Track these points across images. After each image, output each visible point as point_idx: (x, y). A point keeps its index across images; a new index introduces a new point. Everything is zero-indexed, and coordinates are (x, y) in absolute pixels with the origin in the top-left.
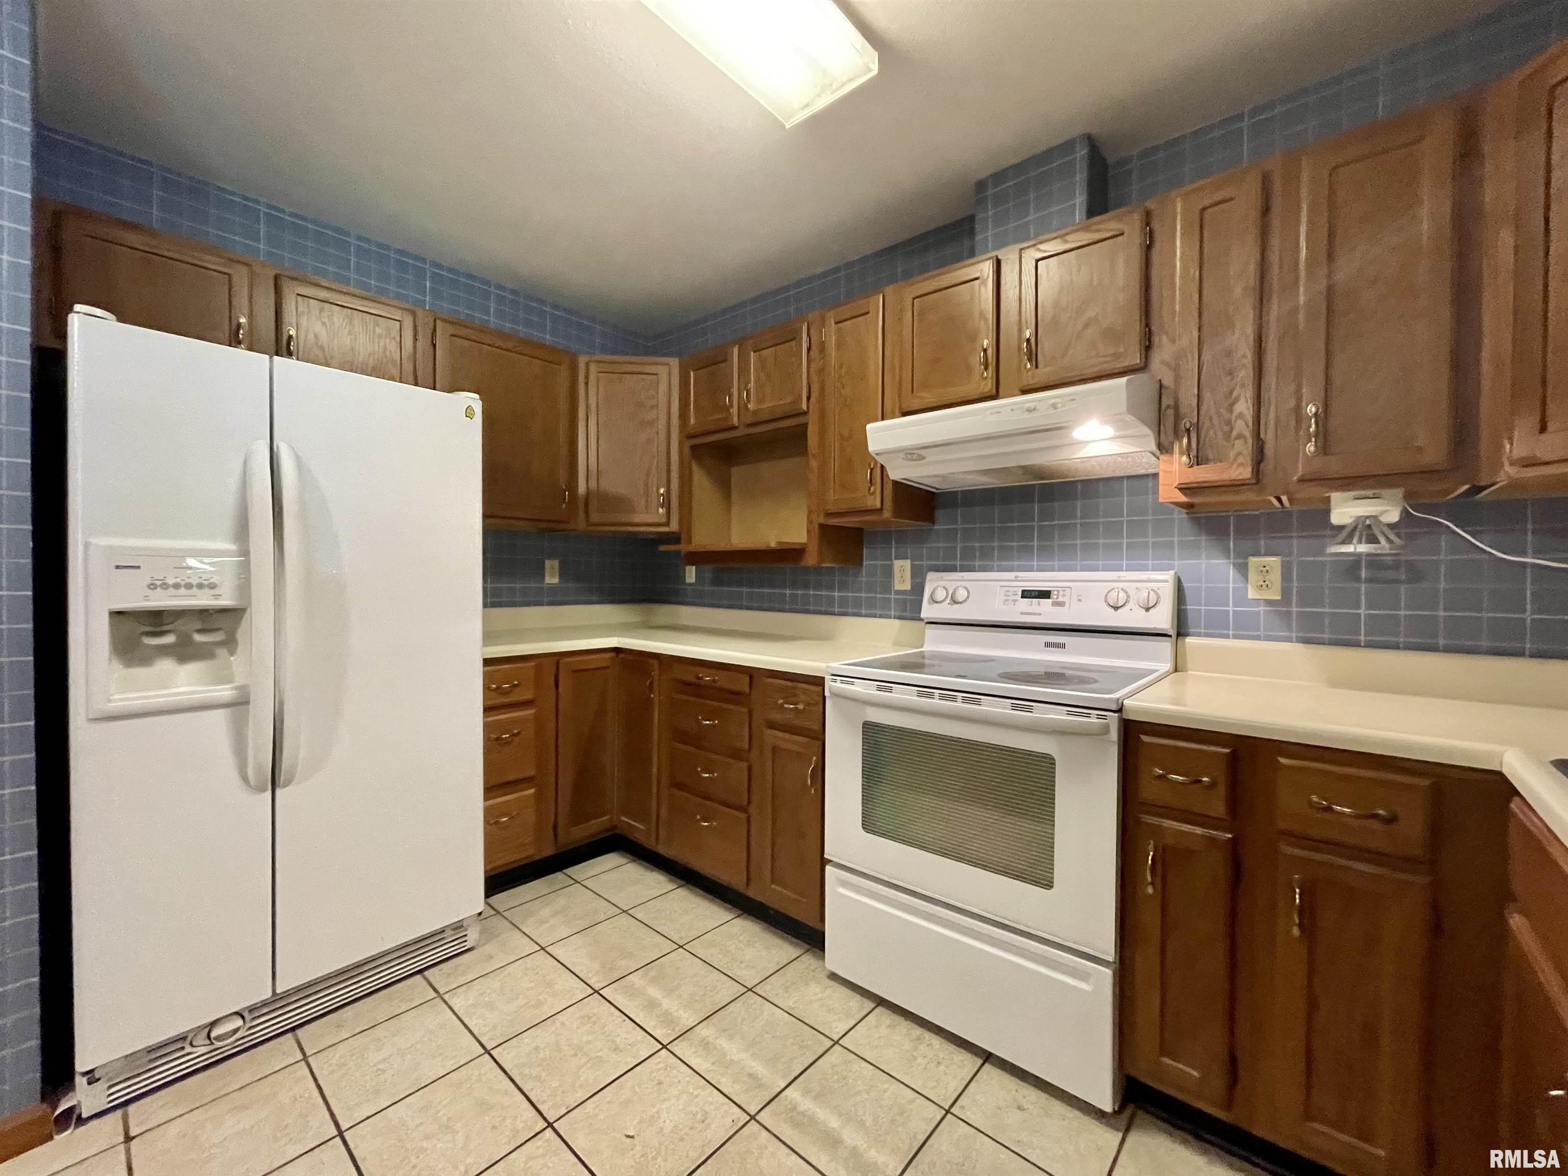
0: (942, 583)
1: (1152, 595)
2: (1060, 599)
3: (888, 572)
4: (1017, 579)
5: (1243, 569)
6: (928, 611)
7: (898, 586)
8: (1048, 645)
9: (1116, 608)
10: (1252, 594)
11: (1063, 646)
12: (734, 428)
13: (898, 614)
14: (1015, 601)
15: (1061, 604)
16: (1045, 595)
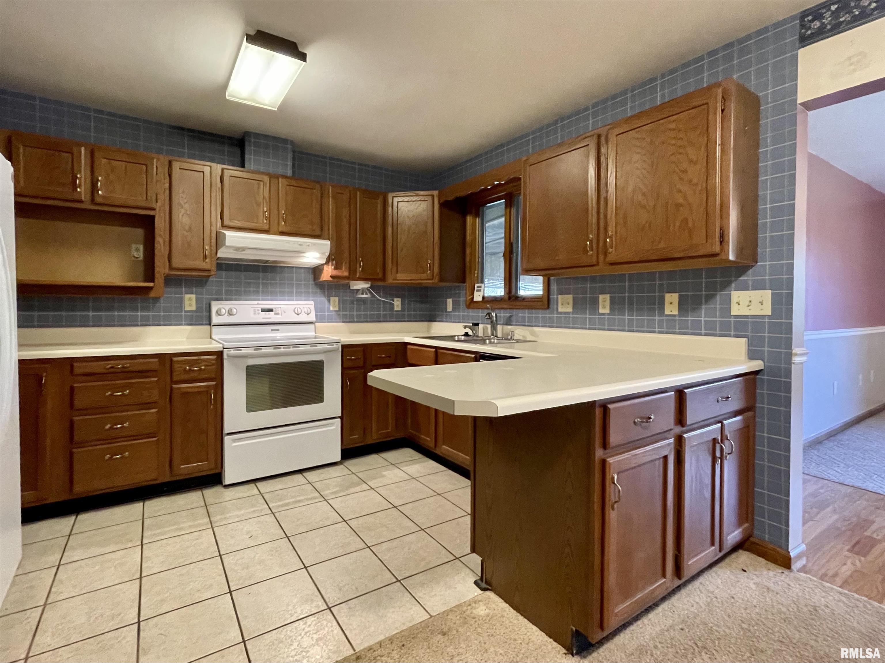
0: (224, 306)
1: (308, 309)
2: (277, 312)
3: (181, 301)
4: (258, 304)
5: (329, 301)
6: (215, 320)
7: (187, 308)
8: (272, 330)
9: (298, 314)
10: (331, 309)
11: (278, 330)
12: (81, 201)
13: (187, 323)
14: (259, 313)
15: (278, 314)
16: (271, 310)
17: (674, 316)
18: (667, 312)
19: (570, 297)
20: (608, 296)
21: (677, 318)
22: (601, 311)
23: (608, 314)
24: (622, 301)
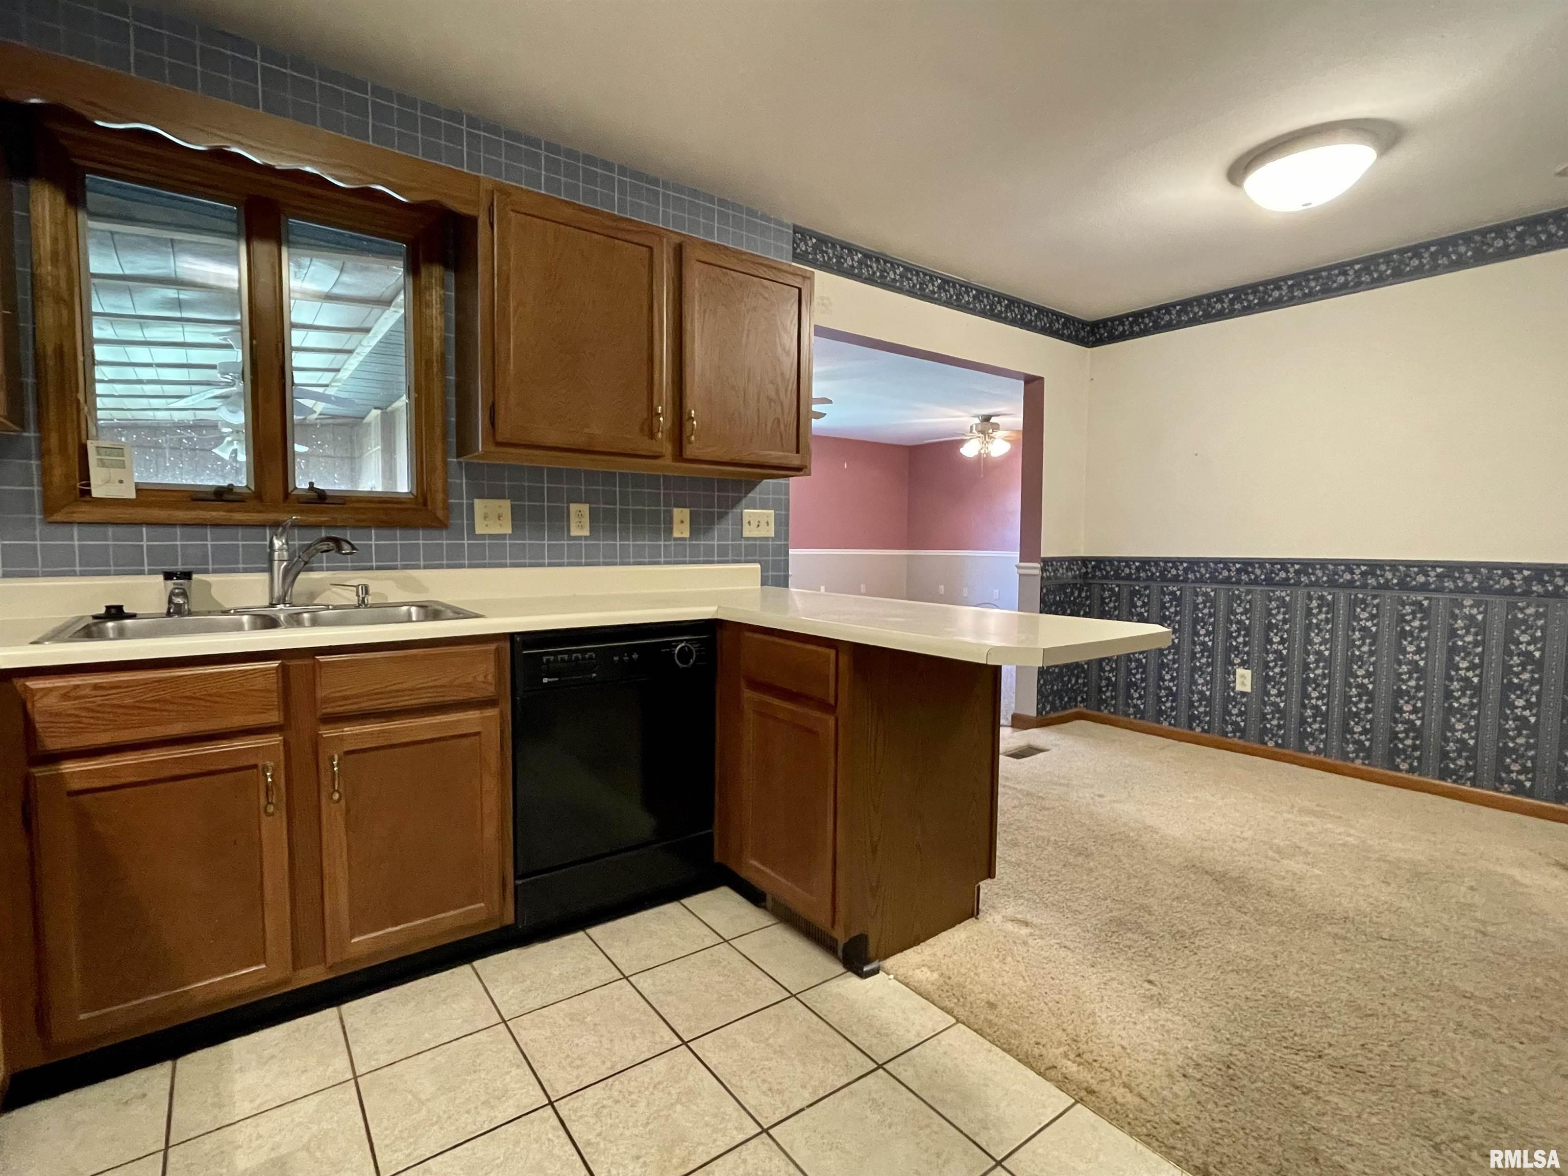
17: (684, 539)
18: (676, 534)
19: (506, 504)
20: (585, 508)
21: (688, 542)
22: (574, 532)
23: (586, 538)
24: (609, 516)
